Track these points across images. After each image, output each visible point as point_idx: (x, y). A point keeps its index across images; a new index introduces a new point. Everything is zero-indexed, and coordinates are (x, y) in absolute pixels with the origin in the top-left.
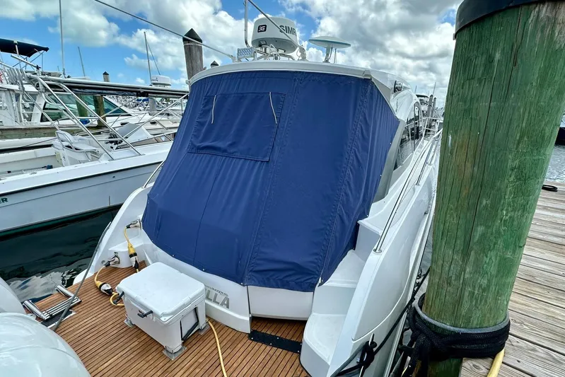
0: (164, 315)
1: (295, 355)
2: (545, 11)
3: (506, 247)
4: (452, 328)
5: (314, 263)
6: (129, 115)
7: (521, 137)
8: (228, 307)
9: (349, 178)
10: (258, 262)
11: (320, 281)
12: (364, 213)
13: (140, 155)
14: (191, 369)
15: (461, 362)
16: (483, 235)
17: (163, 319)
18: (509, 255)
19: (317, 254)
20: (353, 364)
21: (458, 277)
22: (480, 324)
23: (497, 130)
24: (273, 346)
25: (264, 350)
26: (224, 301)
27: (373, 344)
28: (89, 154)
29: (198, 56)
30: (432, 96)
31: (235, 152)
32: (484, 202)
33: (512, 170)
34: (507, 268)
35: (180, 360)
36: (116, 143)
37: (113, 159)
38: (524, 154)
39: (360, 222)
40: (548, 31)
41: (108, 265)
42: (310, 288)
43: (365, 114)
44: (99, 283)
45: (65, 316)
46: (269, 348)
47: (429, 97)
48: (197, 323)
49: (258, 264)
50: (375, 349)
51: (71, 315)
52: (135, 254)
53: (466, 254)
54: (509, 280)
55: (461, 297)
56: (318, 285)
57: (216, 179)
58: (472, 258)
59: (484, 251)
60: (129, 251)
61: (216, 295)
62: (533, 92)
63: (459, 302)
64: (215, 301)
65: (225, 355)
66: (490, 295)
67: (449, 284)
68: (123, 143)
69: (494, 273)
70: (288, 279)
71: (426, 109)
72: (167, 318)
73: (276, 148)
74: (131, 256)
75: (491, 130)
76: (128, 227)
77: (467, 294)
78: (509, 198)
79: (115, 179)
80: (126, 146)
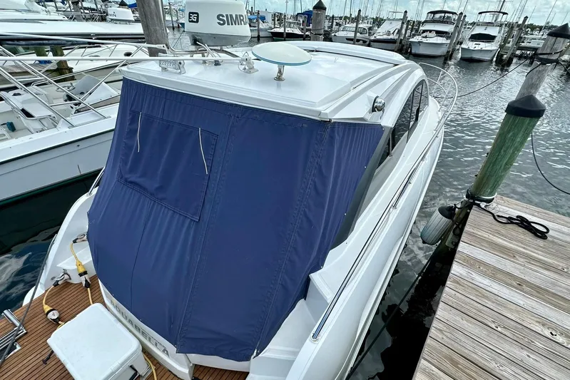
5: (249, 335)
11: (255, 354)
12: (318, 263)
13: (105, 118)
19: (253, 326)
26: (164, 351)
30: (461, 13)
31: (163, 199)
37: (73, 126)
39: (312, 275)
41: (56, 285)
43: (320, 166)
44: (47, 308)
45: (9, 353)
48: (136, 374)
51: (16, 351)
52: (85, 273)
56: (252, 357)
57: (145, 225)
60: (78, 269)
61: (156, 343)
64: (157, 347)
68: (82, 105)
71: (452, 30)
73: (207, 206)
74: (81, 274)
76: (75, 242)
79: (80, 147)
80: (86, 109)
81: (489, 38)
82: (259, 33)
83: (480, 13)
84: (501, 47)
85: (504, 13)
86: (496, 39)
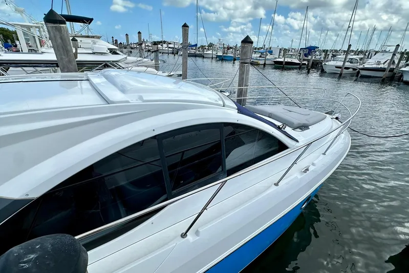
82: (265, 61)
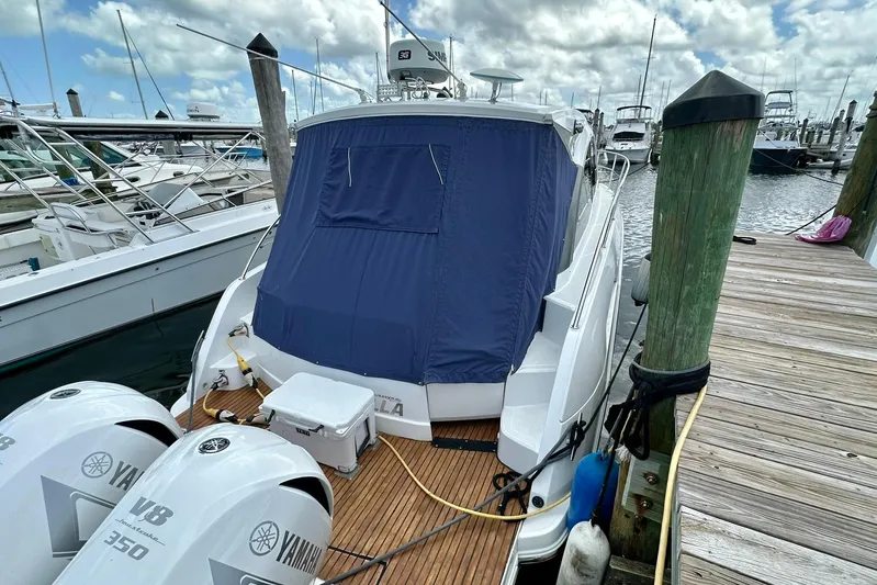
0: (340, 427)
1: (491, 455)
2: (727, 126)
3: (706, 300)
4: (667, 373)
5: (504, 349)
6: (138, 165)
7: (714, 215)
8: (401, 414)
9: (535, 246)
10: (438, 355)
11: (512, 369)
12: (550, 286)
13: (192, 232)
14: (377, 485)
15: (675, 400)
16: (689, 293)
17: (338, 432)
18: (708, 307)
19: (505, 338)
20: (563, 446)
21: (671, 330)
22: (688, 366)
23: (697, 210)
24: (463, 449)
25: (454, 456)
26: (396, 407)
27: (582, 423)
28: (114, 237)
29: (275, 75)
30: (598, 110)
31: (391, 224)
32: (689, 266)
33: (708, 240)
34: (708, 316)
35: (359, 479)
36: (150, 216)
37: (152, 242)
38: (717, 228)
39: (547, 297)
40: (729, 140)
41: (215, 387)
42: (502, 378)
44: (213, 411)
46: (459, 452)
47: (593, 111)
48: (368, 438)
49: (439, 358)
50: (584, 428)
52: (250, 370)
53: (676, 310)
54: (709, 326)
55: (674, 345)
56: (510, 373)
58: (681, 312)
59: (690, 306)
60: (240, 367)
61: (384, 402)
62: (721, 183)
63: (672, 350)
64: (382, 411)
65: (412, 465)
66: (696, 341)
67: (664, 336)
68: (163, 216)
69: (698, 321)
70: (474, 371)
72: (344, 430)
73: (446, 216)
74: (245, 373)
75: (693, 212)
76: (232, 335)
77: (678, 341)
78: (706, 262)
79: (159, 272)
80: (169, 220)
81: (637, 137)
83: (619, 109)
84: (653, 146)
85: (647, 108)
86: (645, 136)
